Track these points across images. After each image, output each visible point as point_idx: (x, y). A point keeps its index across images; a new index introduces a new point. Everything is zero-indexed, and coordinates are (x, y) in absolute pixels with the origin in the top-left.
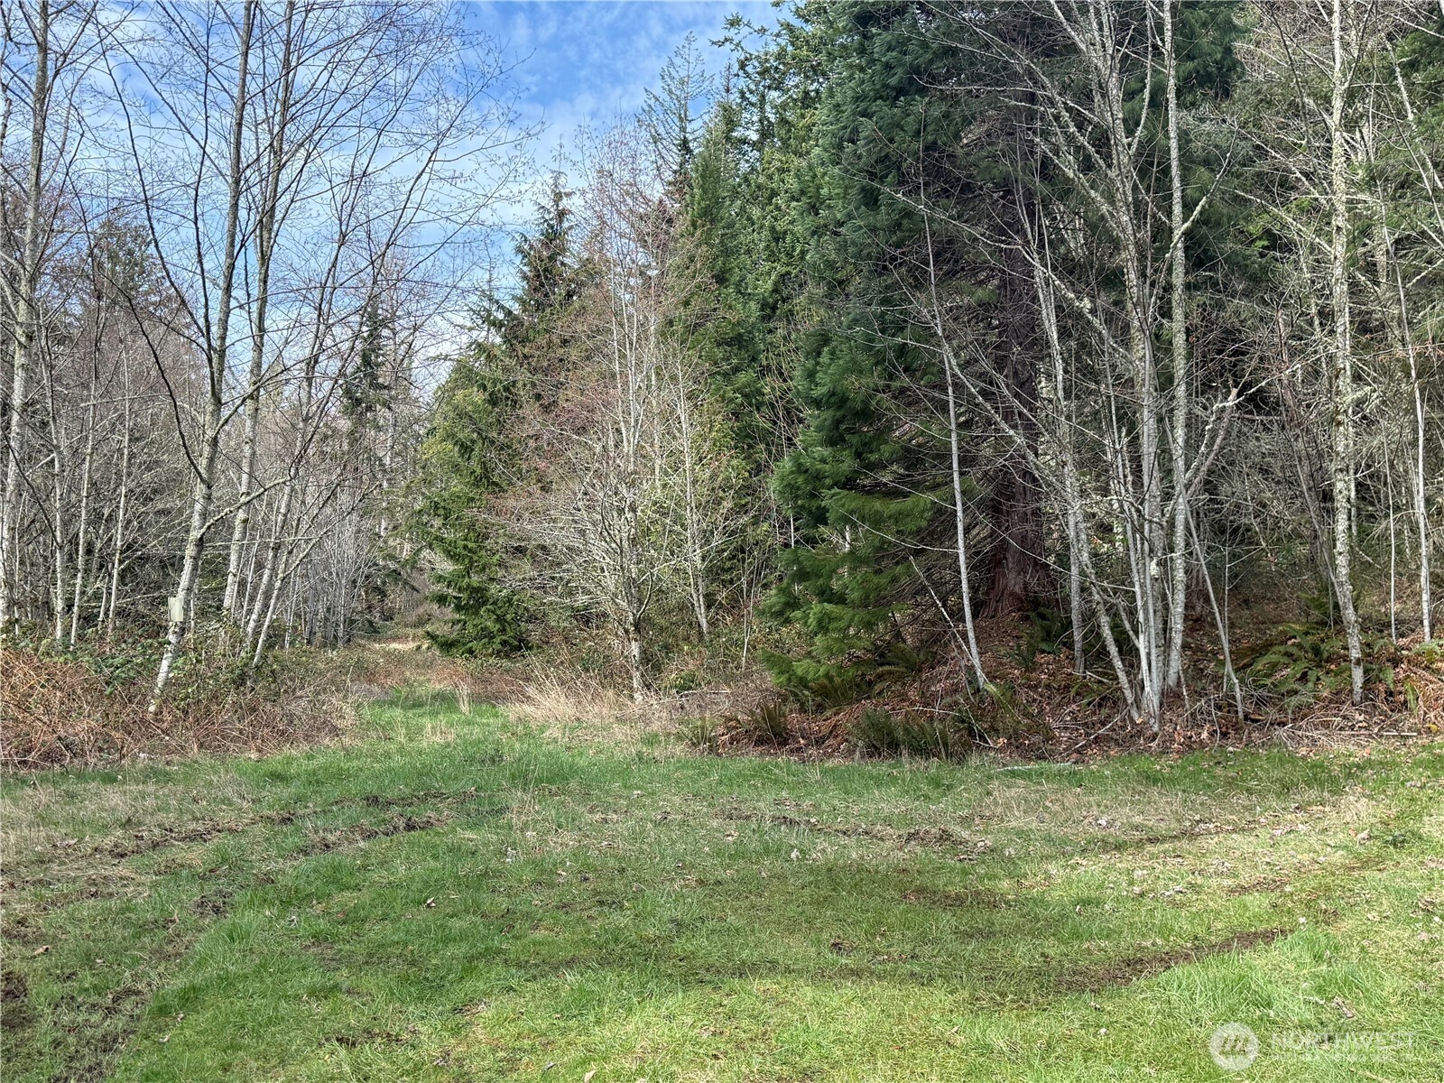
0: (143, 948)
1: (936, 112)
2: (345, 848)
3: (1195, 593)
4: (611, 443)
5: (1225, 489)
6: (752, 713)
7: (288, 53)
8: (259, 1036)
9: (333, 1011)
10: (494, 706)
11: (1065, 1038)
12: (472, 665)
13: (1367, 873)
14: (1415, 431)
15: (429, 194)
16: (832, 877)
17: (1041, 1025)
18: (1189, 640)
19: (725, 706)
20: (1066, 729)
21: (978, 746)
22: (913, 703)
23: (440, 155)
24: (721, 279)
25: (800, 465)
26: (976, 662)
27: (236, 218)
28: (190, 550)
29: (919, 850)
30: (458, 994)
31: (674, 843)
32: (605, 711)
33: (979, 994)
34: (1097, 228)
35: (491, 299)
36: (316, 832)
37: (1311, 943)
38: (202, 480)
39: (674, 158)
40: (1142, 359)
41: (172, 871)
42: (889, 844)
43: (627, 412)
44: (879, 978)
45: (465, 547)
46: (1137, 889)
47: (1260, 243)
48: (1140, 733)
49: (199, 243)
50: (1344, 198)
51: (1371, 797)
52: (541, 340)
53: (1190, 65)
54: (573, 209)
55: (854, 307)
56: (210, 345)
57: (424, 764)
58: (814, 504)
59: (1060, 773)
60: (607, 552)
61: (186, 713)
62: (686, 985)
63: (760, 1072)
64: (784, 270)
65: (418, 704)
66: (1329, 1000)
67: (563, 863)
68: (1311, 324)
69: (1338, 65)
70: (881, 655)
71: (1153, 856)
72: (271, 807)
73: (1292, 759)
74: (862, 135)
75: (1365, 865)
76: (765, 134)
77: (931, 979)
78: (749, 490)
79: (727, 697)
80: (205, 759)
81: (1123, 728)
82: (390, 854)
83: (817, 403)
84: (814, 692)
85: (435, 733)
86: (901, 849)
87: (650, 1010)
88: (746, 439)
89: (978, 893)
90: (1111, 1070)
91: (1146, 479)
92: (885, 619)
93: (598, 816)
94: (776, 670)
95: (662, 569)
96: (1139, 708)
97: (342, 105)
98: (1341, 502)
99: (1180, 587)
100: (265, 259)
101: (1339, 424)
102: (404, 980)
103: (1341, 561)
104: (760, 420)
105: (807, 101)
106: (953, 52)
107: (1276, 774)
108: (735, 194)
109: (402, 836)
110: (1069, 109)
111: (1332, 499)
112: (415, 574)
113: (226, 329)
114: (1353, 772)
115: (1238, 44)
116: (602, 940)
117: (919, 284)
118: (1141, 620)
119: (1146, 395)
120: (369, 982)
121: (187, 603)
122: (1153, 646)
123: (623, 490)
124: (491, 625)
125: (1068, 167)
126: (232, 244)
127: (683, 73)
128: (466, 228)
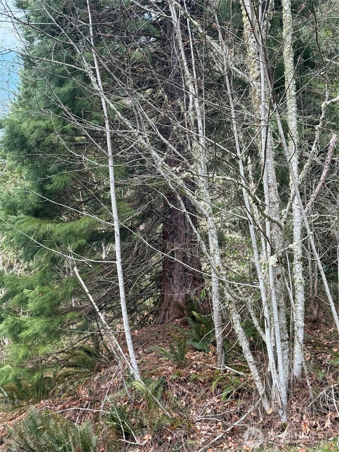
18: (309, 336)
20: (207, 421)
40: (258, 78)
48: (271, 424)
81: (256, 418)
96: (269, 399)
99: (300, 288)
118: (266, 315)
122: (278, 340)
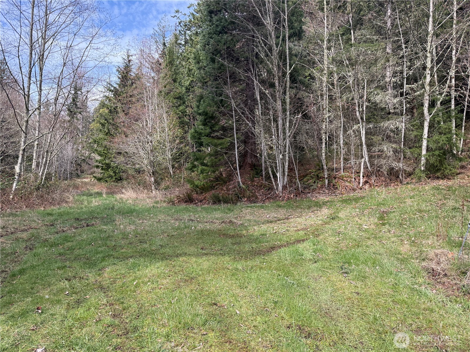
0: (8, 260)
1: (230, 38)
2: (69, 231)
3: (290, 163)
4: (145, 124)
5: (298, 137)
6: (184, 195)
7: (46, 10)
8: (43, 280)
9: (64, 272)
10: (113, 195)
11: (255, 266)
12: (106, 185)
13: (326, 226)
14: (341, 124)
15: (90, 53)
16: (202, 232)
17: (250, 263)
18: (289, 174)
19: (177, 193)
20: (261, 196)
21: (240, 201)
22: (224, 191)
23: (93, 42)
24: (175, 81)
25: (196, 131)
26: (240, 180)
27: (31, 56)
28: (21, 152)
29: (224, 225)
30: (100, 266)
31: (161, 227)
32: (144, 195)
33: (236, 257)
34: (269, 72)
35: (109, 84)
36: (60, 228)
37: (313, 241)
38: (24, 132)
39: (161, 47)
40: (279, 105)
41: (17, 239)
42: (217, 224)
43: (149, 116)
44: (212, 255)
45: (104, 152)
46: (275, 231)
47: (308, 78)
48: (277, 196)
49: (20, 63)
50: (327, 66)
51: (328, 209)
52: (125, 95)
53: (292, 31)
54: (132, 59)
55: (209, 89)
56: (24, 93)
57: (92, 210)
58: (200, 141)
59: (259, 206)
60: (144, 154)
61: (22, 198)
62: (162, 260)
63: (180, 279)
64: (192, 79)
65: (91, 195)
66: (316, 254)
67: (130, 233)
68: (318, 97)
69: (326, 33)
70: (217, 179)
71: (278, 224)
72: (47, 222)
73: (311, 201)
74: (210, 43)
75: (326, 223)
76: (186, 42)
77: (225, 254)
78: (183, 138)
79: (178, 191)
80: (28, 210)
81: (274, 195)
82: (82, 233)
83: (200, 114)
84: (200, 189)
85: (95, 202)
86: (220, 225)
87: (152, 267)
88: (182, 124)
89: (238, 234)
90: (265, 272)
91: (280, 134)
92: (218, 170)
93: (141, 221)
94: (190, 184)
95: (160, 158)
96: (277, 190)
97: (63, 26)
98: (324, 141)
99: (287, 161)
100: (41, 70)
101: (324, 122)
102: (85, 263)
103: (323, 154)
104: (186, 119)
105: (197, 34)
106: (233, 23)
107: (307, 204)
108: (178, 58)
109: (86, 228)
110: (262, 40)
111: (322, 140)
112: (90, 160)
113: (29, 89)
114: (325, 203)
115: (304, 27)
116: (141, 251)
117: (225, 83)
118: (278, 169)
119: (280, 114)
120: (75, 264)
121: (21, 167)
122: (281, 175)
123: (148, 136)
124: (112, 173)
125: (262, 55)
126: (31, 64)
127: (164, 25)
128: (101, 63)
